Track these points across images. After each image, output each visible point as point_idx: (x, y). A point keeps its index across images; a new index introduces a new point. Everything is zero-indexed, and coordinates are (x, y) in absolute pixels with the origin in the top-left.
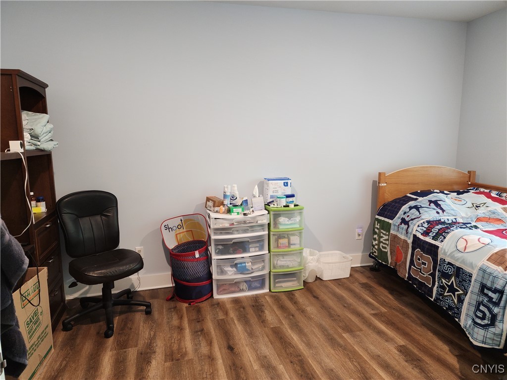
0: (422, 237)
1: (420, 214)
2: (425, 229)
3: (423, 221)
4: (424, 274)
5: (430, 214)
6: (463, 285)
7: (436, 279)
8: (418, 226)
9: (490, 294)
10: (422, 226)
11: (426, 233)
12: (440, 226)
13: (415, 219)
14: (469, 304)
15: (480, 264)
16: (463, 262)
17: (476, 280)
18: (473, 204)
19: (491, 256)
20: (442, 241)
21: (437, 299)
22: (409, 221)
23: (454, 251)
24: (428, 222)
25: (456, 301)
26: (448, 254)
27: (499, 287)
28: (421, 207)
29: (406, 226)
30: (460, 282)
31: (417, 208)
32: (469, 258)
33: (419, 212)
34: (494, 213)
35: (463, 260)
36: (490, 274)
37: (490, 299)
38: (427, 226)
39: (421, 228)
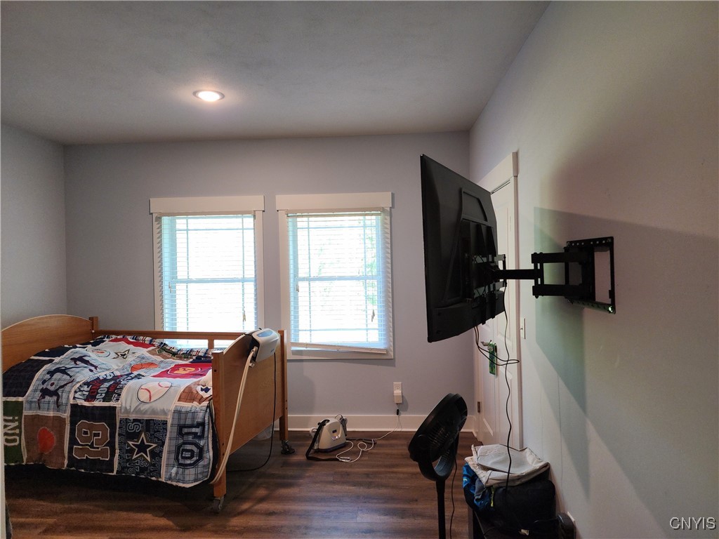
0: (86, 404)
1: (71, 377)
2: (87, 393)
3: (79, 384)
4: (98, 448)
5: (84, 375)
6: (155, 437)
7: (117, 446)
8: (76, 392)
9: (194, 430)
10: (80, 391)
11: (91, 397)
12: (107, 385)
13: (66, 385)
14: (169, 452)
15: (172, 408)
16: (154, 412)
17: (172, 424)
18: (116, 353)
19: (180, 396)
20: (118, 400)
21: (122, 469)
22: (58, 389)
23: (138, 405)
24: (87, 384)
25: (149, 459)
26: (132, 410)
27: (200, 420)
28: (67, 369)
29: (55, 398)
30: (151, 435)
31: (64, 371)
32: (159, 406)
33: (68, 375)
34: (143, 358)
35: (153, 409)
36: (187, 413)
37: (195, 434)
38: (89, 389)
39: (80, 393)
